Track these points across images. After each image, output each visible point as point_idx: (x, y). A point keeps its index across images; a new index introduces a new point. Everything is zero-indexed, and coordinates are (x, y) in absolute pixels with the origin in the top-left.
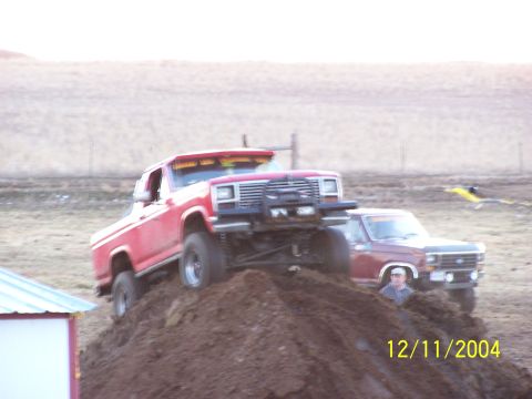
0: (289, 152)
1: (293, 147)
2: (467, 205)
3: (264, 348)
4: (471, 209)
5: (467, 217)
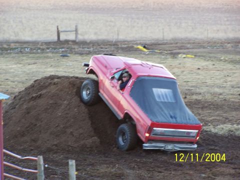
0: (75, 32)
1: (76, 30)
2: (143, 53)
4: (144, 54)
5: (143, 57)
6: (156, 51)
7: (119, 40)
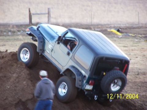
0: (47, 15)
1: (49, 13)
2: (116, 36)
3: (18, 82)
4: (118, 37)
5: (115, 40)
6: (130, 35)
7: (93, 23)
